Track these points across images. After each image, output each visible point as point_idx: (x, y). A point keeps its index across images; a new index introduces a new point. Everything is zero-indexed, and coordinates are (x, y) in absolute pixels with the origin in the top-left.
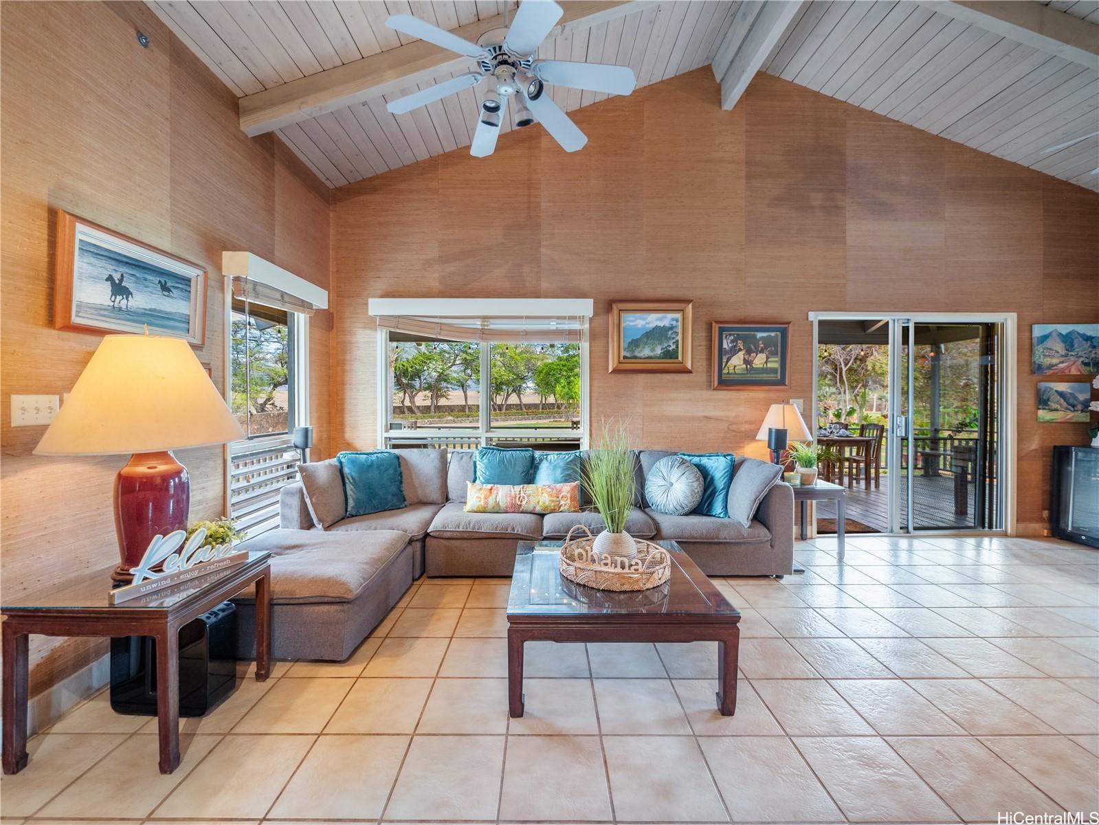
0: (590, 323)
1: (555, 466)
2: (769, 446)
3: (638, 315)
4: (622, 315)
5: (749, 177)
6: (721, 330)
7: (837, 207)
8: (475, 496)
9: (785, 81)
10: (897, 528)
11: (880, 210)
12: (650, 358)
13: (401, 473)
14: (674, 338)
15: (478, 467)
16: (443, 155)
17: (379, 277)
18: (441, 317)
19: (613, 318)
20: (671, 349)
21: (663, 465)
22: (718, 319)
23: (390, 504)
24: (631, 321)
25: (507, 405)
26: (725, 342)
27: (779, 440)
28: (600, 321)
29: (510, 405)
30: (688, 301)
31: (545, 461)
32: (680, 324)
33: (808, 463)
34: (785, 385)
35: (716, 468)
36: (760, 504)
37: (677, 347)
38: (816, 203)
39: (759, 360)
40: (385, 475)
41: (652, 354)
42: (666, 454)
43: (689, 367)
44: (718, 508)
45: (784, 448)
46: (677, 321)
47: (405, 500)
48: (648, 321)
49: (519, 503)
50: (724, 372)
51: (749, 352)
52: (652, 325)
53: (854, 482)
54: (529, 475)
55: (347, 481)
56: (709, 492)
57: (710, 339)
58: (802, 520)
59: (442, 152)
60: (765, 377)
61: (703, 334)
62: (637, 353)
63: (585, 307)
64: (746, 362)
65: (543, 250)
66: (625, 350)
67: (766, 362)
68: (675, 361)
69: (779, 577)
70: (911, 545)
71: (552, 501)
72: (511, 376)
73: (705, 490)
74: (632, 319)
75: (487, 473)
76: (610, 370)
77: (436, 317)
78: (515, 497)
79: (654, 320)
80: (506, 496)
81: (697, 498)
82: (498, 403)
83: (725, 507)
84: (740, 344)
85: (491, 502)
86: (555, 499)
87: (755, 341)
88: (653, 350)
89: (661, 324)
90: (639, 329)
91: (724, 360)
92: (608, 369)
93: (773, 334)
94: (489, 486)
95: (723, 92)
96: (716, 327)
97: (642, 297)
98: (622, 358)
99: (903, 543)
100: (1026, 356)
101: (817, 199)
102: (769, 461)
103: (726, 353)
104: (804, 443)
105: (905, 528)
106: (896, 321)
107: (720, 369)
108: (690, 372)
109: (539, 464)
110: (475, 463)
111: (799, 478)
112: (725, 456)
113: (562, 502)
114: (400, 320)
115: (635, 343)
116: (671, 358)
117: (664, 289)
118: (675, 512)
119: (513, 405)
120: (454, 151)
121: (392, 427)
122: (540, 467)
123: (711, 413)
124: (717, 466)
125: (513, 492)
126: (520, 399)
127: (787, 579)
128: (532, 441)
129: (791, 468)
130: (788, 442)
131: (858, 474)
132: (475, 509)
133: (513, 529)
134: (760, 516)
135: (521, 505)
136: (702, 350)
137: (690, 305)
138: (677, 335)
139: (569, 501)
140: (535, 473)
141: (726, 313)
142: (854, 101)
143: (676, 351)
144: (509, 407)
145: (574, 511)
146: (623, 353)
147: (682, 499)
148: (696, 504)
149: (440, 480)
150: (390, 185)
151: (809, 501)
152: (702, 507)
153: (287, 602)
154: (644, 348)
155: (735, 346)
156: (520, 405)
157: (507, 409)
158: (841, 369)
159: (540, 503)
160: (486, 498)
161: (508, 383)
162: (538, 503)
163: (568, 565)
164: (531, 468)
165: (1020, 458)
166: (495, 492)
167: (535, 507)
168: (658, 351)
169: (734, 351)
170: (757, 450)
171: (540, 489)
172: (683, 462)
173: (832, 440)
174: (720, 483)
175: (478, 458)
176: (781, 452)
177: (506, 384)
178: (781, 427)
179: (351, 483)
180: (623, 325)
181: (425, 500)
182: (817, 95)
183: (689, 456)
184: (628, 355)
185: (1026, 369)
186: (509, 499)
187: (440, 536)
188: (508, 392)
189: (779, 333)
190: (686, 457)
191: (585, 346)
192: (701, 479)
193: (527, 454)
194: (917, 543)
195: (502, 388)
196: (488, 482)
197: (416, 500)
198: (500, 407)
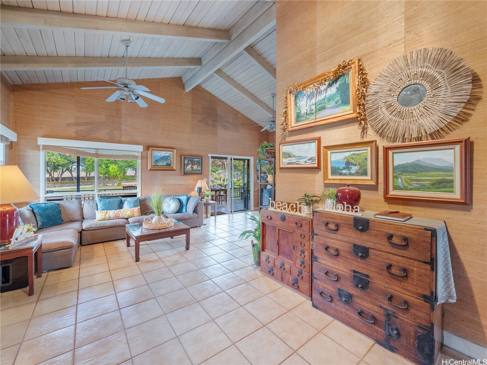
0: (141, 153)
1: (130, 202)
2: (198, 192)
3: (158, 152)
4: (153, 151)
5: (192, 113)
6: (184, 158)
7: (215, 125)
8: (99, 215)
9: (202, 87)
10: (229, 212)
11: (225, 128)
12: (162, 166)
13: (60, 210)
14: (170, 160)
15: (98, 205)
16: (76, 82)
17: (42, 128)
18: (76, 148)
19: (149, 152)
20: (169, 163)
21: (167, 200)
22: (184, 155)
23: (58, 223)
24: (156, 154)
25: (62, 178)
26: (185, 161)
27: (200, 190)
28: (145, 152)
29: (64, 178)
30: (174, 149)
31: (126, 201)
32: (172, 155)
33: (208, 196)
34: (202, 174)
35: (183, 199)
36: (195, 208)
37: (171, 162)
38: (210, 124)
39: (195, 167)
40: (55, 211)
41: (163, 165)
42: (168, 196)
43: (175, 169)
44: (184, 210)
45: (201, 192)
46: (171, 154)
47: (63, 221)
48: (162, 154)
49: (119, 215)
50: (185, 170)
51: (192, 165)
52: (163, 155)
53: (223, 202)
54: (120, 206)
55: (36, 215)
56: (181, 206)
57: (181, 160)
58: (207, 213)
59: (77, 81)
60: (197, 172)
61: (179, 159)
62: (158, 164)
63: (140, 148)
64: (192, 168)
65: (123, 126)
66: (154, 163)
67: (197, 168)
68: (171, 167)
69: (200, 226)
70: (232, 215)
71: (131, 214)
72: (66, 161)
73: (180, 206)
74: (156, 153)
75: (103, 207)
76: (149, 169)
77: (74, 147)
78: (117, 214)
79: (163, 154)
80: (113, 214)
81: (178, 208)
82: (55, 177)
83: (186, 210)
84: (190, 162)
85: (107, 216)
86: (132, 213)
87: (194, 161)
88: (163, 163)
89: (166, 155)
90: (158, 156)
91: (185, 167)
92: (148, 169)
93: (199, 160)
94: (106, 211)
95: (185, 87)
96: (183, 157)
97: (159, 146)
98: (153, 166)
99: (231, 215)
100: (255, 167)
101: (210, 122)
102: (198, 196)
103: (186, 165)
104: (207, 191)
105: (231, 212)
106: (229, 157)
107: (184, 170)
108: (175, 170)
109: (124, 202)
110: (97, 203)
111: (205, 200)
112: (186, 195)
113: (135, 214)
114: (55, 147)
115: (157, 161)
116: (169, 166)
117: (166, 143)
118: (172, 213)
119: (67, 178)
120: (82, 82)
121: (48, 192)
122: (124, 203)
123: (181, 183)
124: (184, 198)
125: (116, 212)
126: (71, 174)
127: (202, 227)
128: (122, 195)
129: (203, 198)
130: (202, 191)
131: (224, 199)
132: (100, 219)
133: (119, 224)
134: (195, 211)
135: (119, 216)
136: (179, 164)
137: (175, 150)
138: (171, 159)
139: (137, 213)
140: (122, 205)
141: (186, 153)
142: (220, 98)
143: (170, 164)
144: (64, 179)
145: (139, 216)
146: (153, 164)
147: (174, 209)
148: (178, 210)
149: (80, 212)
150: (48, 89)
151: (208, 206)
152: (179, 211)
153: (48, 251)
154: (160, 162)
155: (188, 163)
156: (72, 177)
157: (62, 180)
158: (225, 164)
159: (127, 215)
160: (105, 215)
161: (63, 166)
162: (126, 215)
163: (147, 225)
164: (121, 204)
165: (254, 192)
166: (109, 213)
167: (125, 216)
168: (165, 164)
169: (188, 164)
170: (195, 193)
171: (126, 210)
172: (174, 198)
173: (217, 190)
174: (184, 203)
175: (98, 202)
176: (201, 193)
177: (62, 166)
178: (201, 187)
179: (39, 216)
180: (153, 155)
181: (73, 220)
182: (210, 93)
183: (175, 196)
184: (155, 164)
185: (255, 170)
186: (114, 215)
187: (89, 230)
188: (63, 170)
189: (201, 160)
190: (174, 197)
191: (139, 161)
192: (179, 202)
193: (119, 199)
194: (234, 215)
195: (58, 168)
196: (104, 210)
197: (69, 220)
198: (57, 179)
